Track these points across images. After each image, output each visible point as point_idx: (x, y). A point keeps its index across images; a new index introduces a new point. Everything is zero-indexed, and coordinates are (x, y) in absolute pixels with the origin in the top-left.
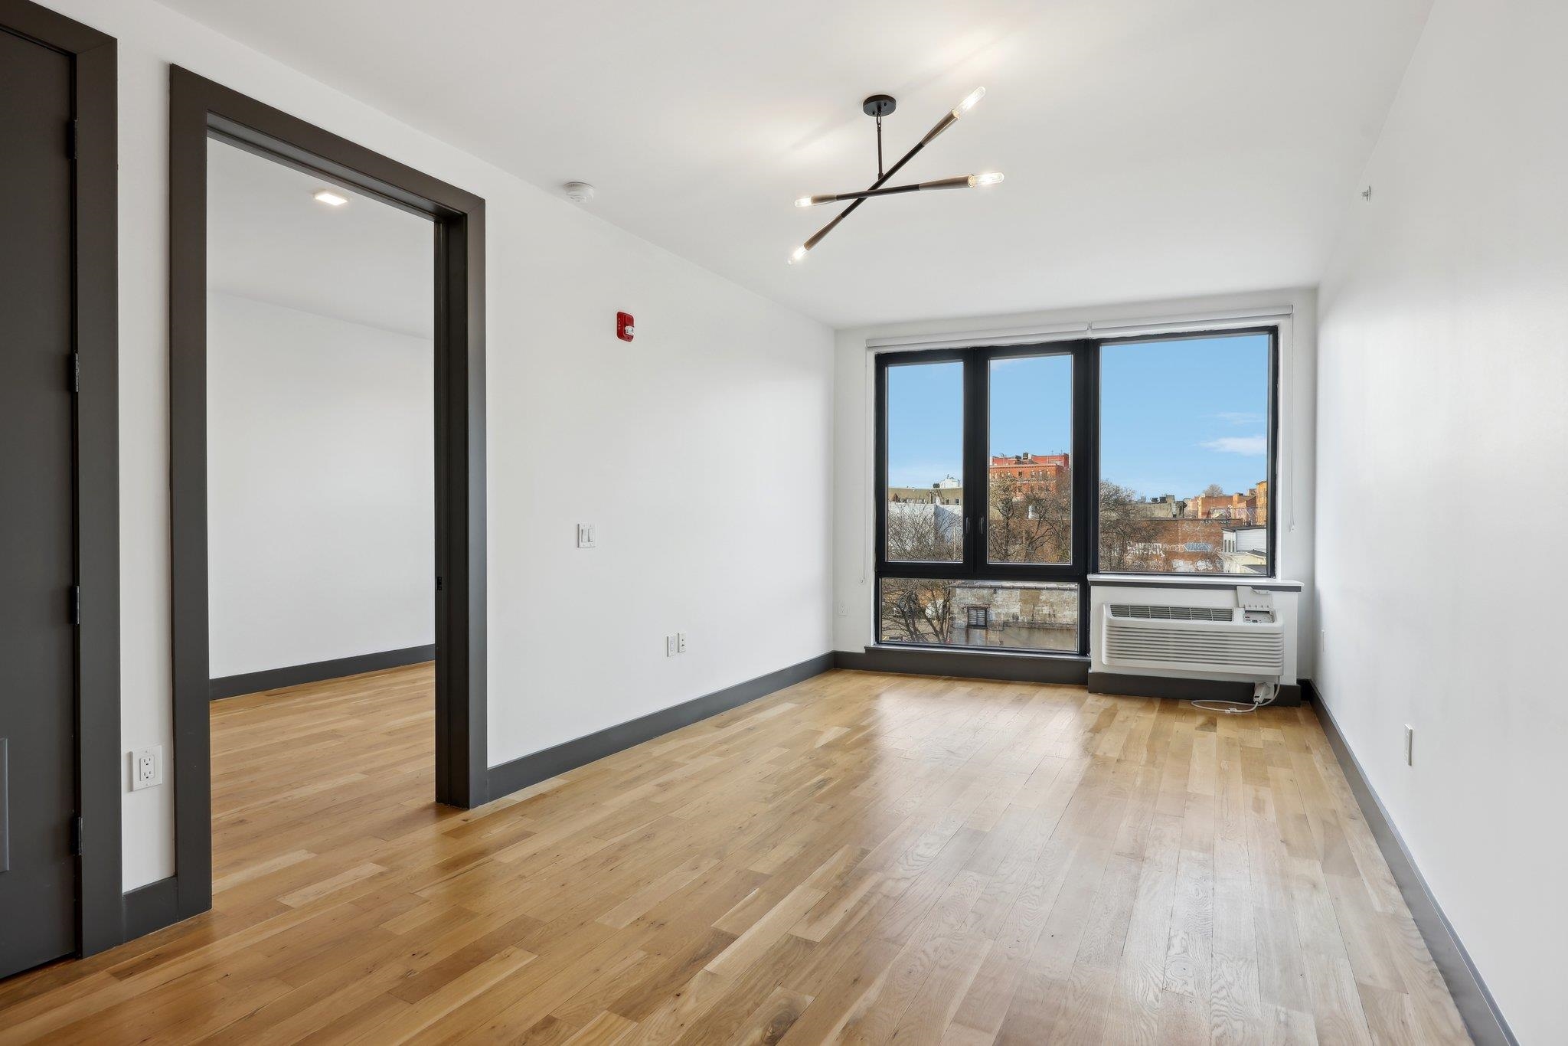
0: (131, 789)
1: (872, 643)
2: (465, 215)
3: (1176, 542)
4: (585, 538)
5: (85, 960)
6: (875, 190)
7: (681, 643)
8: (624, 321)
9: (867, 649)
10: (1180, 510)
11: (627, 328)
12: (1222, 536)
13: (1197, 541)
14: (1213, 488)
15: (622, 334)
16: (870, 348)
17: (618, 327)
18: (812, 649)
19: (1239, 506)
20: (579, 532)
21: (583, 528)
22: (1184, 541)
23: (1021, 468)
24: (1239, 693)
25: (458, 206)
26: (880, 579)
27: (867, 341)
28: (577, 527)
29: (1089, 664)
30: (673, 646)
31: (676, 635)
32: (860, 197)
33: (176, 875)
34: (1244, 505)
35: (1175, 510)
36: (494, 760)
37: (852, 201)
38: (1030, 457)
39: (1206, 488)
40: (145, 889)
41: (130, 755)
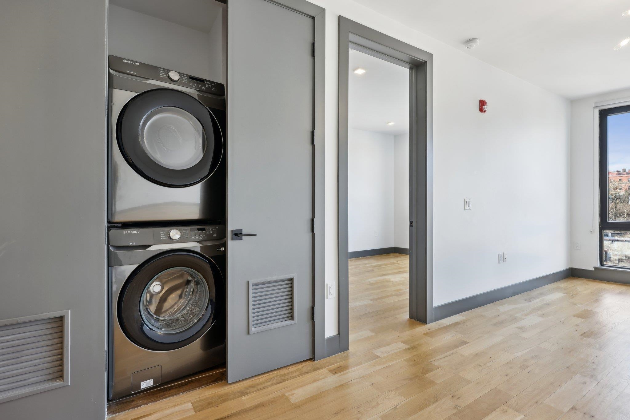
0: (327, 298)
1: (598, 265)
2: (426, 62)
4: (467, 206)
5: (316, 362)
7: (504, 257)
8: (482, 103)
9: (595, 268)
11: (484, 107)
15: (481, 110)
16: (596, 107)
17: (480, 107)
18: (560, 266)
20: (465, 202)
21: (467, 201)
23: (621, 177)
25: (423, 58)
26: (603, 231)
27: (595, 103)
28: (464, 200)
30: (501, 259)
31: (502, 253)
33: (339, 334)
36: (436, 303)
38: (627, 171)
40: (331, 338)
41: (327, 284)
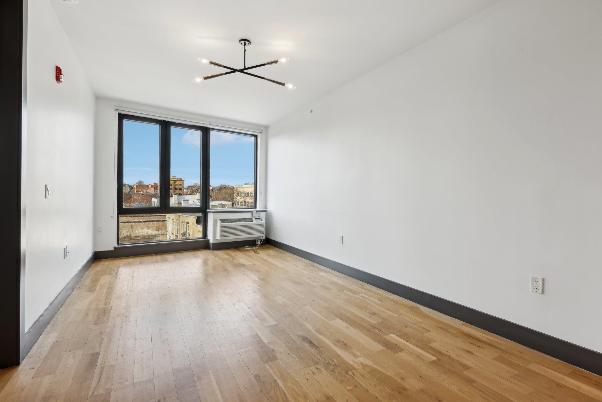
1: (116, 245)
3: (131, 203)
4: (48, 193)
6: (241, 71)
7: (67, 251)
8: (59, 71)
9: (115, 248)
10: (131, 190)
11: (61, 76)
12: (152, 200)
13: (139, 202)
14: (140, 181)
15: (58, 78)
16: (116, 110)
17: (56, 74)
19: (152, 189)
20: (46, 189)
22: (134, 202)
24: (252, 243)
26: (119, 215)
27: (116, 106)
28: (46, 186)
29: (209, 241)
30: (65, 253)
31: (66, 247)
32: (234, 71)
34: (153, 188)
35: (129, 190)
37: (231, 71)
39: (137, 181)
